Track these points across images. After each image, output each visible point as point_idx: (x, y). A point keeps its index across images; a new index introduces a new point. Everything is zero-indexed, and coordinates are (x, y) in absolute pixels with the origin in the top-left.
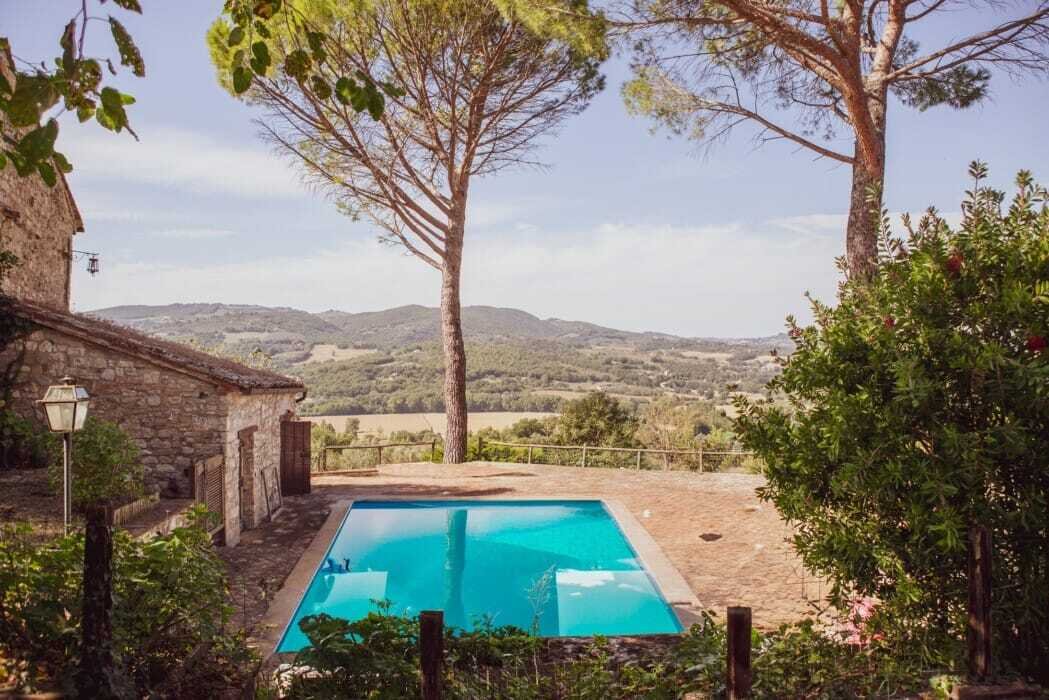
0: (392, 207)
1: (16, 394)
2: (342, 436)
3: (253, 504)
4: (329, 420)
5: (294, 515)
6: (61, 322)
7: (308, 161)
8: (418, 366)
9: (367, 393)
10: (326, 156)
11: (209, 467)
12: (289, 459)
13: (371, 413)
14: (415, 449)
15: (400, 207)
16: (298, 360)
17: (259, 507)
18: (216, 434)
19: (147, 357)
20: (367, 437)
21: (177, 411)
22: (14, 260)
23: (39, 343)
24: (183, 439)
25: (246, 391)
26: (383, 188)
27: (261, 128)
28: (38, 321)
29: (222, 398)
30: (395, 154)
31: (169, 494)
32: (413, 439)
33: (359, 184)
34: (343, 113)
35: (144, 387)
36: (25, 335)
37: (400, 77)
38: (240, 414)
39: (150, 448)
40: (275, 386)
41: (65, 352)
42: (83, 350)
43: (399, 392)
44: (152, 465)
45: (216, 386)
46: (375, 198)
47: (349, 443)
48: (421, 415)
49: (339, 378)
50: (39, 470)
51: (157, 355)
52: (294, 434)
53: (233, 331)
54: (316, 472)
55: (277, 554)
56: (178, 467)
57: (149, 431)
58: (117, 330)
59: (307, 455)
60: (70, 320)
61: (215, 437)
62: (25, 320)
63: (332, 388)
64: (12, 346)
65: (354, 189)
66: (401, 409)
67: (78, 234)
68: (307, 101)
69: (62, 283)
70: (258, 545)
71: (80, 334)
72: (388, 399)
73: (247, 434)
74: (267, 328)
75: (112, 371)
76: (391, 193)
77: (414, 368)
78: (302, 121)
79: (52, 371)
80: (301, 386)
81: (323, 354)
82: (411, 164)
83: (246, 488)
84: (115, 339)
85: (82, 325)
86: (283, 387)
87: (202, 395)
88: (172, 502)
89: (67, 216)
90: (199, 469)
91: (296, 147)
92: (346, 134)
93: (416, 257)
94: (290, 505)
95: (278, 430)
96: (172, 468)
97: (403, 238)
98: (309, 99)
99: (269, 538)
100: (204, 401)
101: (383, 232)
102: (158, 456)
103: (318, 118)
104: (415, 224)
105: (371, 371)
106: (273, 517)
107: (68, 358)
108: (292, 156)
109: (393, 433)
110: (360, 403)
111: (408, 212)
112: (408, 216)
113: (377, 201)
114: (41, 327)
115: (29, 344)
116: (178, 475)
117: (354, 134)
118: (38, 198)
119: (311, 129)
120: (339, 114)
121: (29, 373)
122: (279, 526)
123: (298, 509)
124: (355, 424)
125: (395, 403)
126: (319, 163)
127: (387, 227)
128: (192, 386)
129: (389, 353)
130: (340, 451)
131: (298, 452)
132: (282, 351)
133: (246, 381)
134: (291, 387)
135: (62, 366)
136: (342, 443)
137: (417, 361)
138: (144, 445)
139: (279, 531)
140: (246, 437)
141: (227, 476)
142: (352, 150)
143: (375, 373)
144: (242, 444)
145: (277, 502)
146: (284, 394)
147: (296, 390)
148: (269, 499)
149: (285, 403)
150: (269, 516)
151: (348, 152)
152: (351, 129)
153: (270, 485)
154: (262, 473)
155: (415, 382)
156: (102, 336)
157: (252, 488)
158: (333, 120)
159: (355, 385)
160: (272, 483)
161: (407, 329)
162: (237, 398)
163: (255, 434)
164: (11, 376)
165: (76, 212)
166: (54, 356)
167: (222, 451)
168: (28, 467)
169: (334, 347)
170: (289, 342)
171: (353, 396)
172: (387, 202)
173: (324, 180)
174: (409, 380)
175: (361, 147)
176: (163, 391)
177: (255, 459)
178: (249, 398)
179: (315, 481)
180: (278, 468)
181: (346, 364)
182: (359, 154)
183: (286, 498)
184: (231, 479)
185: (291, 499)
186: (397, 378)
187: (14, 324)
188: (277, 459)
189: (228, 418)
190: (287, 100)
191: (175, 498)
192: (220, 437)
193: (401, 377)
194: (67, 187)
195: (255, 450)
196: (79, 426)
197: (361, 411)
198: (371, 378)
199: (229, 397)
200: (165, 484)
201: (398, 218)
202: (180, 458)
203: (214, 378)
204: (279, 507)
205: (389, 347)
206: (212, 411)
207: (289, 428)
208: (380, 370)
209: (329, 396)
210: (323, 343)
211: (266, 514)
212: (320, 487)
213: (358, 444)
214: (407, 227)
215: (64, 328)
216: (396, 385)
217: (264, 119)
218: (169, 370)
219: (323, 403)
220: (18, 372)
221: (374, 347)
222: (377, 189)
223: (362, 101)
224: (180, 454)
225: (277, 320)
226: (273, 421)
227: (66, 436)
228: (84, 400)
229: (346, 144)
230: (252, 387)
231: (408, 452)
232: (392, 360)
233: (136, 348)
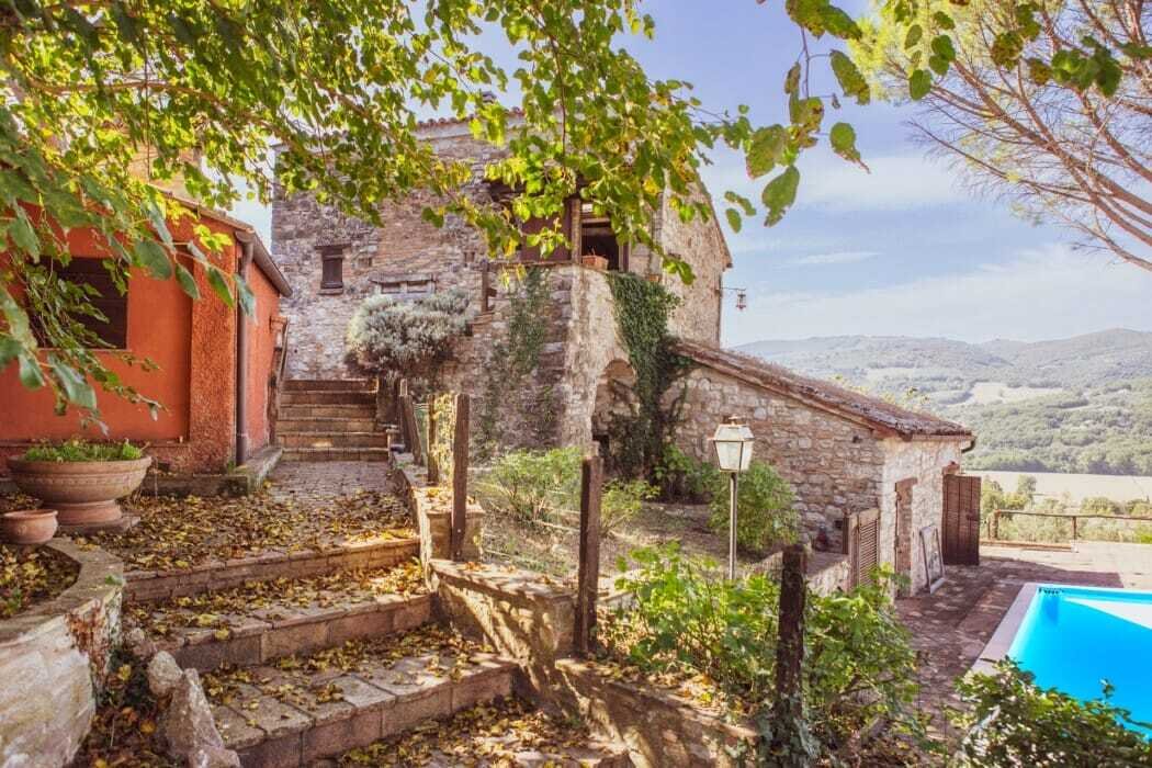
0: (1092, 202)
1: (679, 430)
2: (1012, 496)
3: (909, 568)
4: (995, 476)
5: (958, 589)
6: (717, 360)
7: (971, 158)
8: (1125, 411)
9: (1049, 445)
10: (996, 148)
11: (863, 522)
12: (952, 520)
13: (1053, 470)
14: (1120, 523)
15: (1104, 199)
16: (954, 401)
17: (917, 574)
18: (870, 484)
19: (798, 396)
20: (1048, 501)
21: (830, 456)
22: (677, 301)
23: (699, 381)
24: (834, 487)
25: (906, 437)
26: (1078, 178)
27: (911, 130)
28: (697, 360)
29: (878, 444)
30: (1095, 131)
31: (819, 545)
32: (1117, 510)
33: (1042, 178)
34: (1019, 91)
35: (795, 428)
36: (686, 374)
37: (1099, 25)
38: (898, 462)
39: (801, 494)
40: (938, 433)
41: (721, 390)
42: (737, 389)
43: (1094, 445)
44: (802, 512)
45: (872, 430)
46: (1067, 193)
47: (1022, 507)
48: (1129, 477)
49: (1008, 424)
50: (698, 507)
51: (808, 395)
52: (960, 492)
53: (877, 366)
54: (986, 539)
55: (941, 632)
56: (829, 517)
57: (799, 477)
58: (769, 368)
59: (974, 518)
60: (724, 358)
61: (868, 486)
62: (686, 359)
63: (999, 437)
64: (675, 383)
65: (1034, 184)
66: (1099, 468)
67: (728, 270)
68: (969, 86)
69: (715, 320)
70: (916, 618)
71: (734, 372)
72: (1078, 454)
73: (906, 486)
74: (916, 363)
75: (764, 411)
76: (1090, 183)
77: (1119, 414)
78: (963, 113)
79: (709, 410)
80: (969, 434)
81: (985, 394)
82: (1120, 140)
83: (902, 549)
84: (767, 377)
85: (736, 363)
86: (948, 434)
87: (856, 440)
88: (822, 555)
89: (718, 253)
90: (853, 523)
91: (956, 145)
92: (1023, 118)
93: (1130, 264)
94: (952, 576)
95: (941, 486)
96: (823, 518)
97: (1109, 241)
98: (972, 83)
99: (928, 612)
100: (858, 446)
101: (1079, 236)
102: (807, 503)
103: (983, 104)
104: (1128, 220)
105: (1054, 418)
106: (933, 587)
107: (723, 396)
108: (952, 156)
109: (1086, 500)
110: (1038, 457)
111: (1117, 205)
112: (1116, 211)
113: (1068, 196)
114: (701, 365)
115: (690, 383)
116: (829, 526)
117: (1034, 115)
118: (695, 240)
119: (974, 119)
120: (1013, 94)
121: (690, 410)
122: (940, 599)
123: (964, 583)
124: (1030, 484)
125: (1089, 460)
126: (985, 159)
127: (1085, 228)
128: (846, 428)
129: (1080, 394)
130: (1010, 516)
131: (964, 514)
132: (934, 390)
133: (906, 424)
134: (956, 433)
135: (718, 404)
136: (1012, 506)
137: (1123, 404)
138: (795, 490)
139: (941, 605)
140: (904, 489)
141: (882, 532)
142: (1032, 135)
143: (1060, 420)
144: (899, 498)
145: (938, 570)
146: (947, 442)
147: (961, 437)
148: (928, 566)
149: (949, 452)
150: (927, 586)
151: (1025, 139)
152: (1030, 109)
153: (929, 549)
154: (921, 534)
155: (1120, 433)
156: (755, 374)
157: (909, 550)
158: (1004, 103)
159: (1030, 434)
160: (933, 546)
161: (1108, 362)
162: (895, 445)
163: (914, 487)
164: (675, 413)
165: (726, 248)
166: (711, 394)
167: (877, 504)
168: (688, 503)
169: (1002, 386)
170: (942, 379)
171: (1028, 447)
172: (1084, 195)
173: (994, 179)
174: (1110, 431)
175: (1044, 130)
176: (815, 433)
177: (914, 517)
178: (909, 444)
179: (984, 551)
180: (940, 530)
181: (1018, 407)
182: (1041, 139)
183: (948, 567)
184: (887, 536)
185: (954, 569)
186: (1094, 427)
187: (677, 363)
188: (938, 519)
189: (884, 467)
190: (943, 91)
191: (824, 551)
192: (875, 488)
193: (1099, 426)
194: (717, 225)
195: (913, 506)
196: (745, 466)
197: (1039, 467)
198: (1054, 426)
199: (886, 444)
200: (815, 534)
201: (1101, 214)
202: (830, 507)
203: (870, 420)
204: (940, 577)
205: (1081, 386)
206: (867, 457)
207: (954, 483)
208: (1070, 414)
209: (994, 446)
210: (986, 381)
211: (924, 583)
212: (991, 559)
213: (1036, 509)
214: (1115, 225)
215: (718, 366)
216: (1090, 436)
217: (917, 119)
218: (822, 410)
219: (986, 455)
220: (680, 409)
221: (1058, 386)
222: (1070, 180)
223: (1088, 74)
224: (830, 503)
225: (929, 353)
226: (935, 475)
227: (733, 475)
228: (750, 439)
229: (1022, 130)
230: (912, 432)
231: (1109, 526)
232: (1085, 403)
233: (787, 387)
